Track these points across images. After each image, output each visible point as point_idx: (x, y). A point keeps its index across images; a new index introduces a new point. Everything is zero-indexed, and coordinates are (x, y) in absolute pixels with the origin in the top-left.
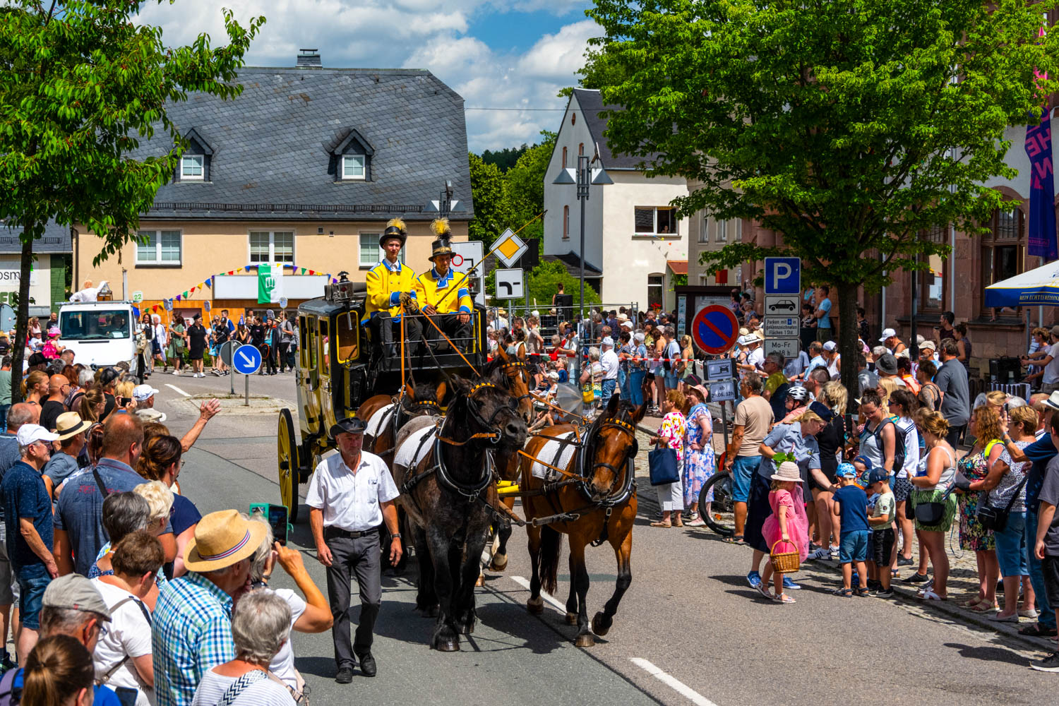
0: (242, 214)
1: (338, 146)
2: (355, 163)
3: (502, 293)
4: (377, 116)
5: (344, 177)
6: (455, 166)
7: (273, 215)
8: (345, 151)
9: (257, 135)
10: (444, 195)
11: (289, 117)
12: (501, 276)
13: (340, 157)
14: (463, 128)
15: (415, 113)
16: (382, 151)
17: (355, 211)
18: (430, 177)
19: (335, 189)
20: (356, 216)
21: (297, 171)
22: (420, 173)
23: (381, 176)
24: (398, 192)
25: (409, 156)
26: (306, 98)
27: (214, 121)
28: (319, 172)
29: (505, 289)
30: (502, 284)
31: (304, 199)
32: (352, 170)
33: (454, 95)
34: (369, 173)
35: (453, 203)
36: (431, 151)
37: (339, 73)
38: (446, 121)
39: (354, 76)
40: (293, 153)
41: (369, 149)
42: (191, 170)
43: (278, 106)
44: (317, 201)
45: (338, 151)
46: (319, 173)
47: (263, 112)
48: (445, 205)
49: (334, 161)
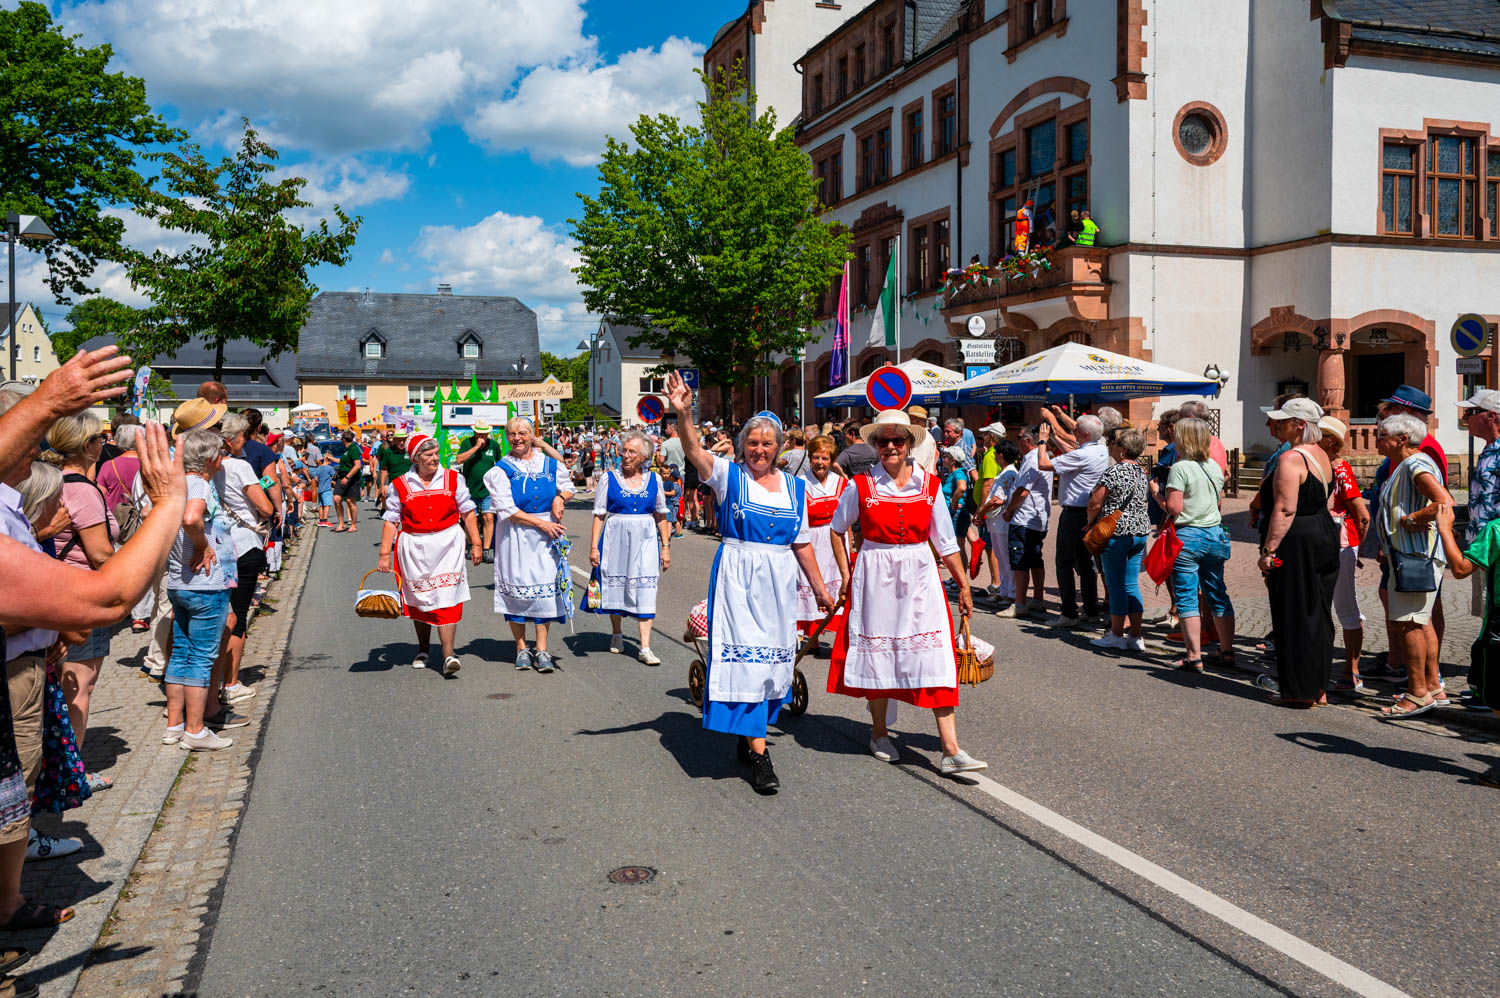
0: (403, 376)
1: (462, 338)
2: (471, 349)
3: (548, 410)
4: (485, 323)
5: (466, 356)
7: (422, 376)
8: (466, 342)
9: (413, 332)
10: (520, 362)
11: (431, 323)
13: (463, 344)
14: (536, 330)
15: (507, 322)
16: (489, 342)
19: (460, 363)
21: (438, 353)
22: (511, 354)
23: (487, 356)
24: (498, 363)
25: (503, 345)
26: (443, 312)
27: (386, 324)
30: (548, 405)
31: (443, 368)
32: (471, 351)
33: (531, 312)
34: (481, 352)
35: (525, 366)
36: (517, 342)
37: (463, 299)
38: (526, 326)
39: (472, 301)
40: (435, 342)
41: (481, 341)
42: (373, 351)
43: (426, 317)
44: (450, 369)
45: (462, 341)
46: (450, 353)
47: (417, 319)
48: (520, 367)
49: (460, 348)
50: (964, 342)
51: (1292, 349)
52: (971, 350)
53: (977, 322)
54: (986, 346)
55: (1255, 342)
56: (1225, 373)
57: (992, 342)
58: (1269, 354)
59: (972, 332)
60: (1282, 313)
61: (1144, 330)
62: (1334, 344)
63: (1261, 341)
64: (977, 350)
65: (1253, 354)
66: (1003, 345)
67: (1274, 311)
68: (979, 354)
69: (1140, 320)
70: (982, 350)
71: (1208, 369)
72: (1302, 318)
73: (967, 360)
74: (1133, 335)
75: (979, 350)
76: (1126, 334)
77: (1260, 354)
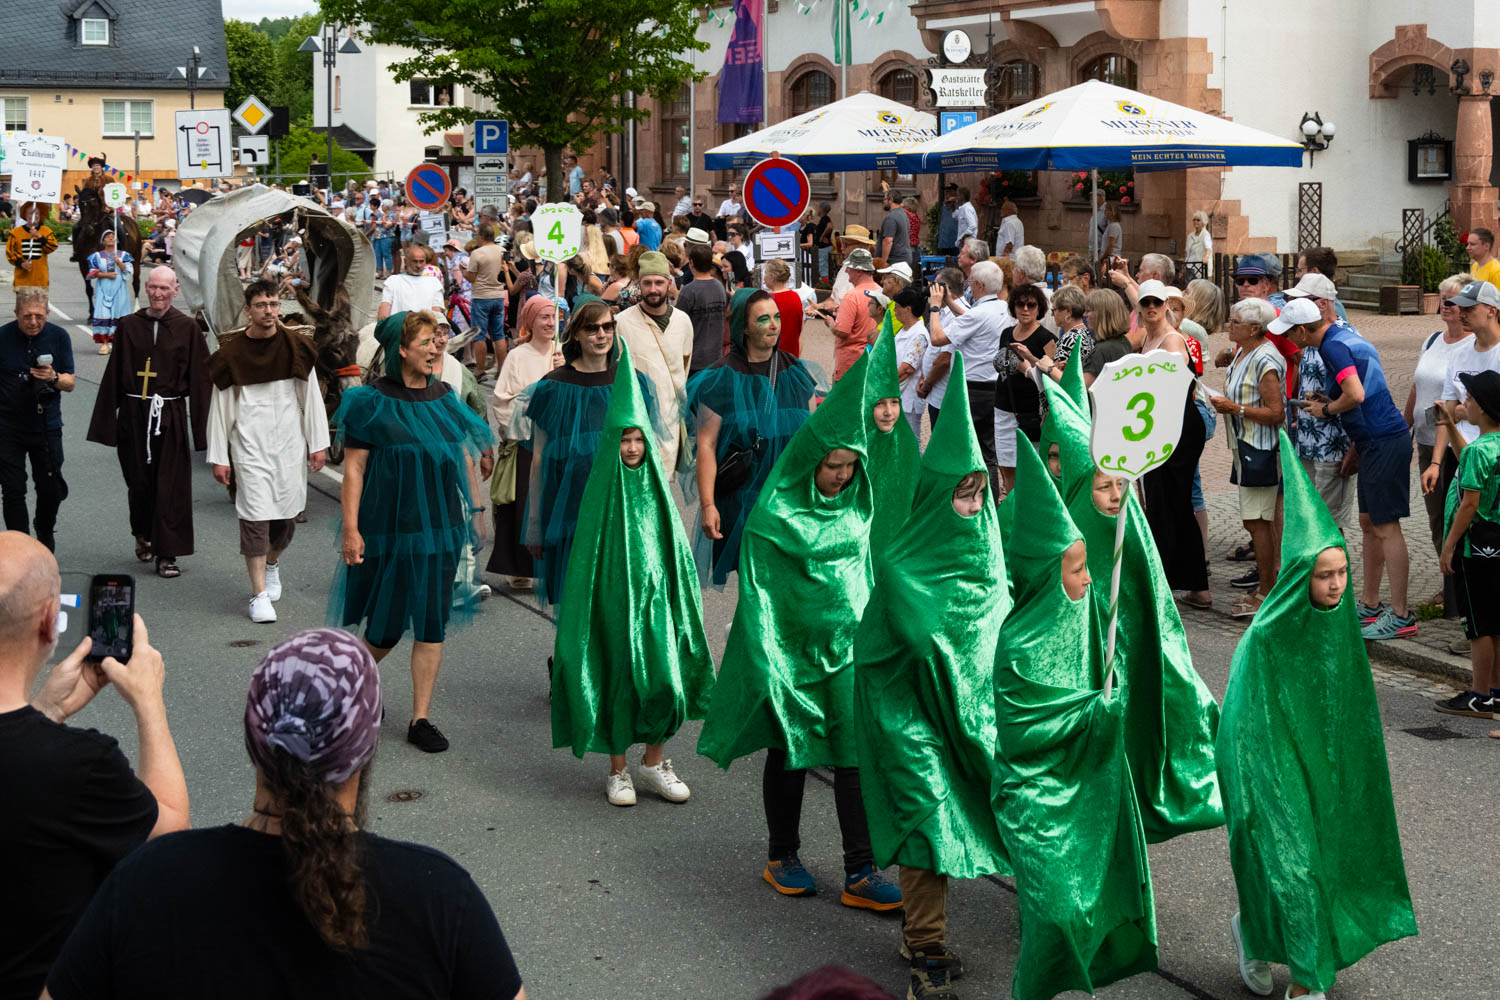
1: (77, 8)
2: (95, 28)
3: (247, 159)
5: (85, 41)
6: (207, 32)
8: (84, 15)
10: (192, 65)
12: (245, 142)
13: (79, 20)
16: (127, 16)
17: (97, 78)
18: (181, 43)
19: (74, 54)
20: (99, 83)
21: (32, 36)
22: (169, 39)
23: (127, 42)
24: (147, 58)
25: (158, 21)
28: (56, 35)
29: (250, 156)
30: (246, 151)
31: (39, 64)
32: (94, 33)
34: (112, 37)
35: (201, 71)
36: (181, 16)
40: (26, 17)
41: (112, 14)
44: (53, 66)
45: (76, 15)
46: (56, 38)
48: (192, 72)
49: (73, 25)
50: (937, 73)
51: (1424, 91)
52: (948, 86)
53: (957, 40)
54: (971, 80)
55: (1374, 75)
56: (1329, 128)
57: (981, 73)
58: (1394, 97)
59: (950, 56)
60: (1410, 34)
61: (1209, 57)
62: (1476, 86)
63: (1383, 76)
64: (956, 86)
65: (1372, 97)
66: (997, 77)
67: (1401, 31)
68: (961, 93)
69: (1203, 42)
70: (965, 86)
71: (1305, 119)
72: (1437, 45)
73: (941, 102)
74: (1193, 66)
75: (963, 86)
76: (1182, 64)
77: (1381, 97)
